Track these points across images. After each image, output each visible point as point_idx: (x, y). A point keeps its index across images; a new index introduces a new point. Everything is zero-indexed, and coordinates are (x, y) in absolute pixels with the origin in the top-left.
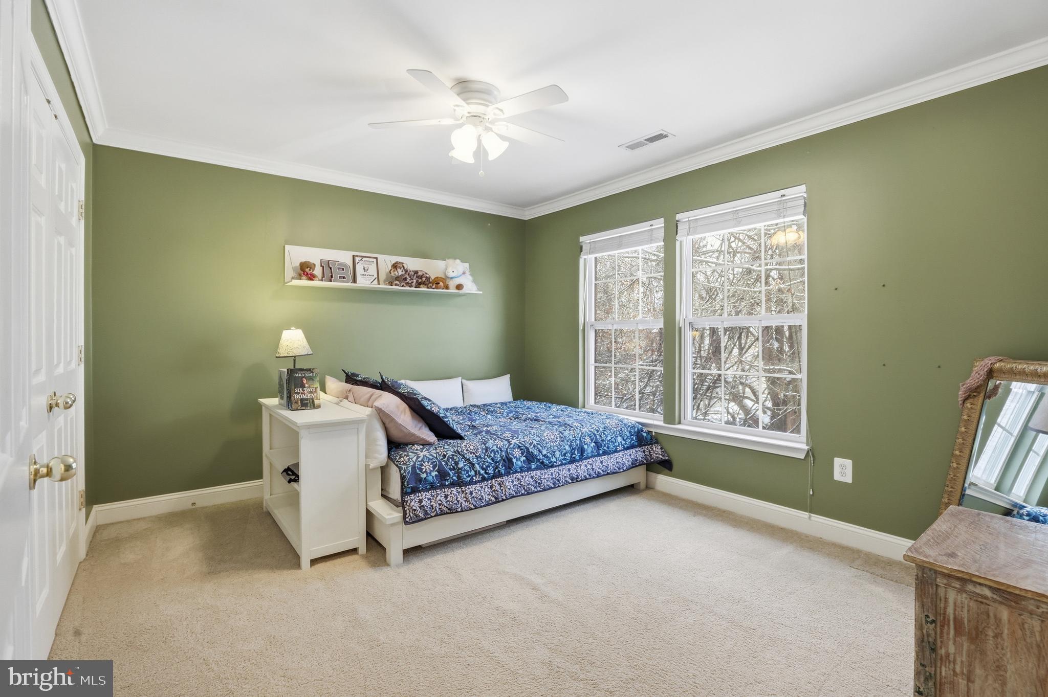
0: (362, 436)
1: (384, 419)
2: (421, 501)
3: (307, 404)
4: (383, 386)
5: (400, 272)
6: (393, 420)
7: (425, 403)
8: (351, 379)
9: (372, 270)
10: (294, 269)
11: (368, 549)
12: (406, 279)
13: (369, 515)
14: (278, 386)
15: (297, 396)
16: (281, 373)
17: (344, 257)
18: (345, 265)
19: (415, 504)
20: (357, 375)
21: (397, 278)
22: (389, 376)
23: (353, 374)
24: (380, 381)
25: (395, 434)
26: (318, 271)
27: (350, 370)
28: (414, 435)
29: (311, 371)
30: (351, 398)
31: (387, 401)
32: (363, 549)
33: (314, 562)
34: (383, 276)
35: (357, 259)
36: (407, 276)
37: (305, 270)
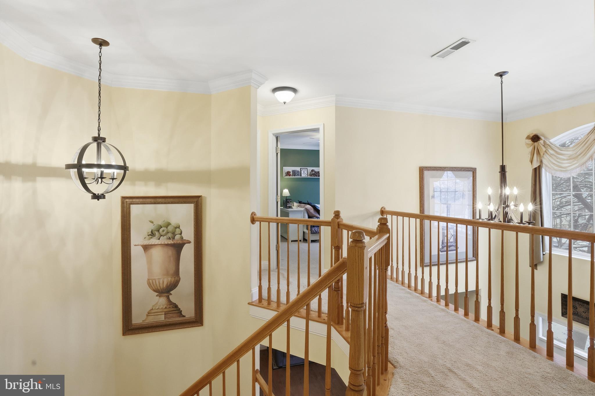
0: (302, 214)
1: (307, 211)
2: (315, 229)
3: (290, 207)
4: (308, 204)
5: (313, 173)
6: (309, 211)
7: (317, 207)
8: (300, 202)
9: (306, 172)
10: (286, 173)
11: (303, 241)
12: (315, 174)
13: (304, 232)
14: (283, 203)
15: (288, 205)
16: (284, 200)
17: (298, 169)
18: (298, 171)
19: (313, 230)
20: (302, 202)
21: (313, 174)
22: (309, 202)
23: (301, 201)
24: (307, 203)
25: (310, 215)
26: (291, 173)
27: (300, 201)
28: (314, 215)
29: (291, 199)
30: (300, 207)
31: (308, 207)
32: (302, 240)
33: (292, 241)
34: (309, 174)
35: (302, 169)
36: (315, 173)
37: (288, 174)
